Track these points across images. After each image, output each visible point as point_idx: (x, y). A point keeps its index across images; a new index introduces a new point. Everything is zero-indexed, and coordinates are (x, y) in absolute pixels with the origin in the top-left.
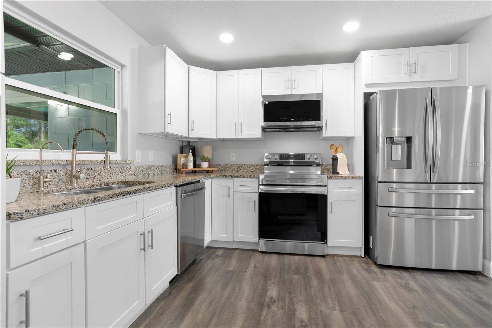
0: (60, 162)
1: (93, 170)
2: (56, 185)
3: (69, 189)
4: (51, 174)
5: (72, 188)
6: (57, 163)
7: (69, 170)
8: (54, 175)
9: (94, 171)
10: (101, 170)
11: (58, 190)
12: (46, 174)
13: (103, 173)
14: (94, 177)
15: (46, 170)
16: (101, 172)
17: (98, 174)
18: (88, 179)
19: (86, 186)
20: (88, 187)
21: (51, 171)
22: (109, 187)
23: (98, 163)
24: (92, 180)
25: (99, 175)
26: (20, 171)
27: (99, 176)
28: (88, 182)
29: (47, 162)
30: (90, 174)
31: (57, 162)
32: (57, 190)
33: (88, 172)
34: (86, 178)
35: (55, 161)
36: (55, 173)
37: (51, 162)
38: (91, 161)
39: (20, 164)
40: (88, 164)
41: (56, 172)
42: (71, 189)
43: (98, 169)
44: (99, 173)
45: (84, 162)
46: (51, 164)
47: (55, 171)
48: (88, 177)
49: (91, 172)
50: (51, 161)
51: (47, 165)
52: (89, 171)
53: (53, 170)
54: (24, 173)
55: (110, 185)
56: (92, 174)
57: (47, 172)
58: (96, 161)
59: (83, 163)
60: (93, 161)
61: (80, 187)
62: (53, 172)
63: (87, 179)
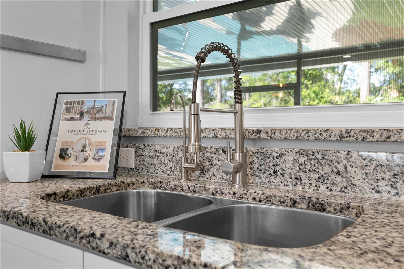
0: (228, 132)
1: (319, 157)
2: (225, 180)
3: (211, 191)
4: (217, 156)
5: (216, 192)
6: (224, 135)
7: (251, 150)
8: (223, 158)
9: (323, 162)
10: (348, 160)
11: (191, 188)
12: (208, 154)
13: (354, 169)
14: (321, 179)
15: (209, 147)
16: (349, 168)
17: (335, 170)
18: (301, 180)
19: (248, 194)
20: (254, 199)
21: (217, 150)
22: (323, 217)
23: (332, 138)
24: (313, 185)
25: (338, 173)
26: (176, 147)
27: (339, 179)
28: (300, 188)
29: (206, 132)
30: (308, 166)
31: (223, 132)
32: (189, 188)
33: (300, 162)
34: (293, 177)
35: (220, 130)
36: (224, 155)
37: (214, 132)
38: (307, 131)
39: (173, 134)
40: (296, 139)
41: (225, 152)
42: (214, 192)
43: (338, 155)
44: (342, 169)
45: (284, 132)
46: (214, 135)
47: (223, 151)
48: (302, 174)
49: (312, 162)
50: (213, 130)
51: (207, 137)
52: (306, 158)
53: (221, 150)
54: (180, 149)
55: (330, 212)
56: (314, 168)
57: (210, 151)
58: (326, 131)
59: (284, 136)
60: (316, 131)
61: (234, 194)
62: (221, 152)
63: (297, 179)
